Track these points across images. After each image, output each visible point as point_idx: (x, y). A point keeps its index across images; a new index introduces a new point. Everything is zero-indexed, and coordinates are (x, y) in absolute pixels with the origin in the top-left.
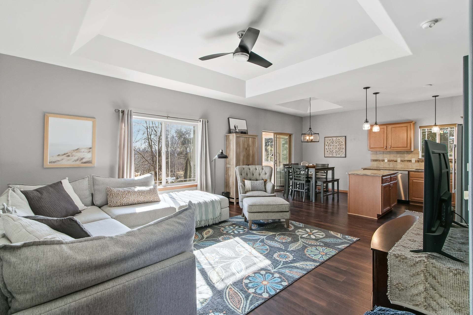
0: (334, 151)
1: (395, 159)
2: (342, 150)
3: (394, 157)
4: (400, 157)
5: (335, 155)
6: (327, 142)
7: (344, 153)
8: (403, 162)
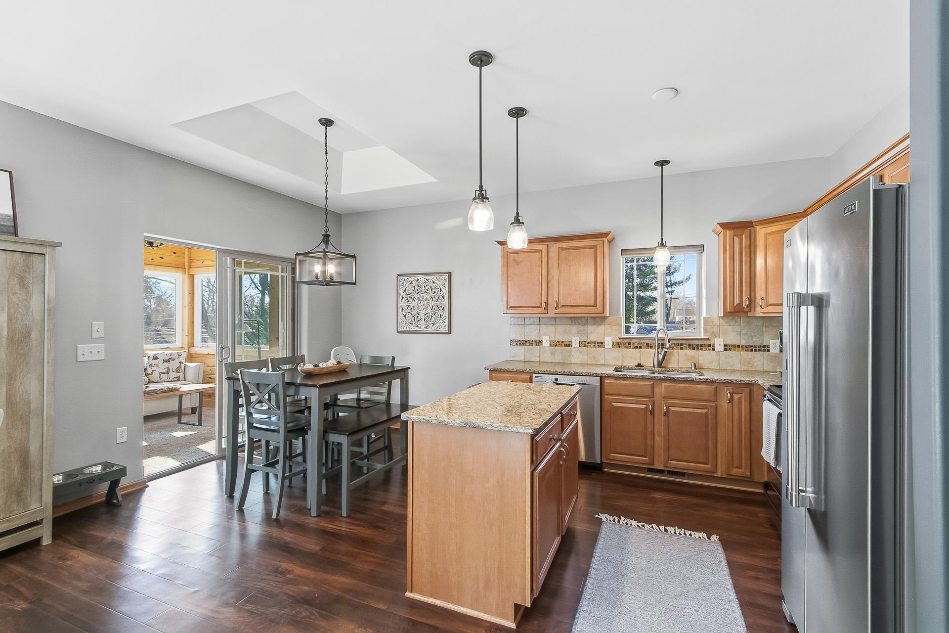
0: (422, 313)
1: (566, 339)
2: (440, 313)
3: (565, 332)
4: (579, 333)
5: (423, 327)
6: (404, 288)
7: (447, 321)
8: (585, 346)
